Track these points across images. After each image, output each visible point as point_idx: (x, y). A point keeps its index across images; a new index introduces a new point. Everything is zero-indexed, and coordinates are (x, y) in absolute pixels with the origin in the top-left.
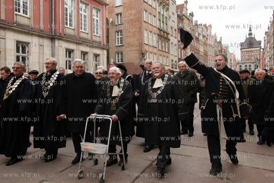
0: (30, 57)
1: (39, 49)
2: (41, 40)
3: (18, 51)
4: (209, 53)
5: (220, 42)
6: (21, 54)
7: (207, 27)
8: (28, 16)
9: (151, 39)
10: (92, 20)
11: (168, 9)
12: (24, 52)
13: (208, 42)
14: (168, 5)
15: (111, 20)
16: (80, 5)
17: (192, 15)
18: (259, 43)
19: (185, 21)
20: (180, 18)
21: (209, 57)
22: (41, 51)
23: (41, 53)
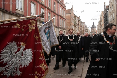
4: (84, 30)
7: (84, 23)
9: (73, 27)
13: (84, 27)
14: (76, 18)
17: (80, 20)
18: (96, 27)
19: (79, 22)
20: (78, 21)
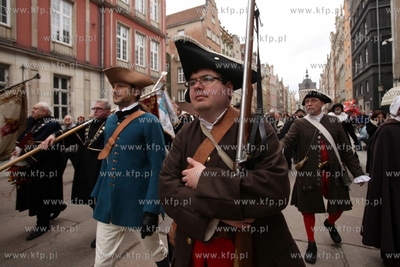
0: (73, 94)
1: (85, 84)
2: (87, 74)
3: (56, 86)
4: (272, 93)
5: (281, 83)
6: (60, 89)
7: (269, 68)
8: (70, 45)
10: (149, 53)
11: (232, 47)
12: (64, 87)
13: (271, 82)
14: (232, 42)
15: (173, 56)
16: (136, 36)
18: (315, 84)
21: (272, 97)
22: (87, 87)
23: (87, 89)
